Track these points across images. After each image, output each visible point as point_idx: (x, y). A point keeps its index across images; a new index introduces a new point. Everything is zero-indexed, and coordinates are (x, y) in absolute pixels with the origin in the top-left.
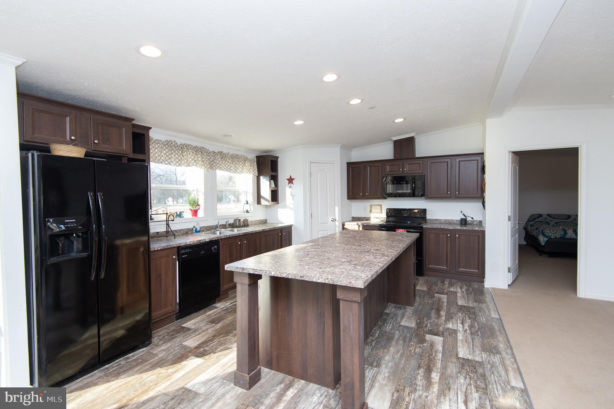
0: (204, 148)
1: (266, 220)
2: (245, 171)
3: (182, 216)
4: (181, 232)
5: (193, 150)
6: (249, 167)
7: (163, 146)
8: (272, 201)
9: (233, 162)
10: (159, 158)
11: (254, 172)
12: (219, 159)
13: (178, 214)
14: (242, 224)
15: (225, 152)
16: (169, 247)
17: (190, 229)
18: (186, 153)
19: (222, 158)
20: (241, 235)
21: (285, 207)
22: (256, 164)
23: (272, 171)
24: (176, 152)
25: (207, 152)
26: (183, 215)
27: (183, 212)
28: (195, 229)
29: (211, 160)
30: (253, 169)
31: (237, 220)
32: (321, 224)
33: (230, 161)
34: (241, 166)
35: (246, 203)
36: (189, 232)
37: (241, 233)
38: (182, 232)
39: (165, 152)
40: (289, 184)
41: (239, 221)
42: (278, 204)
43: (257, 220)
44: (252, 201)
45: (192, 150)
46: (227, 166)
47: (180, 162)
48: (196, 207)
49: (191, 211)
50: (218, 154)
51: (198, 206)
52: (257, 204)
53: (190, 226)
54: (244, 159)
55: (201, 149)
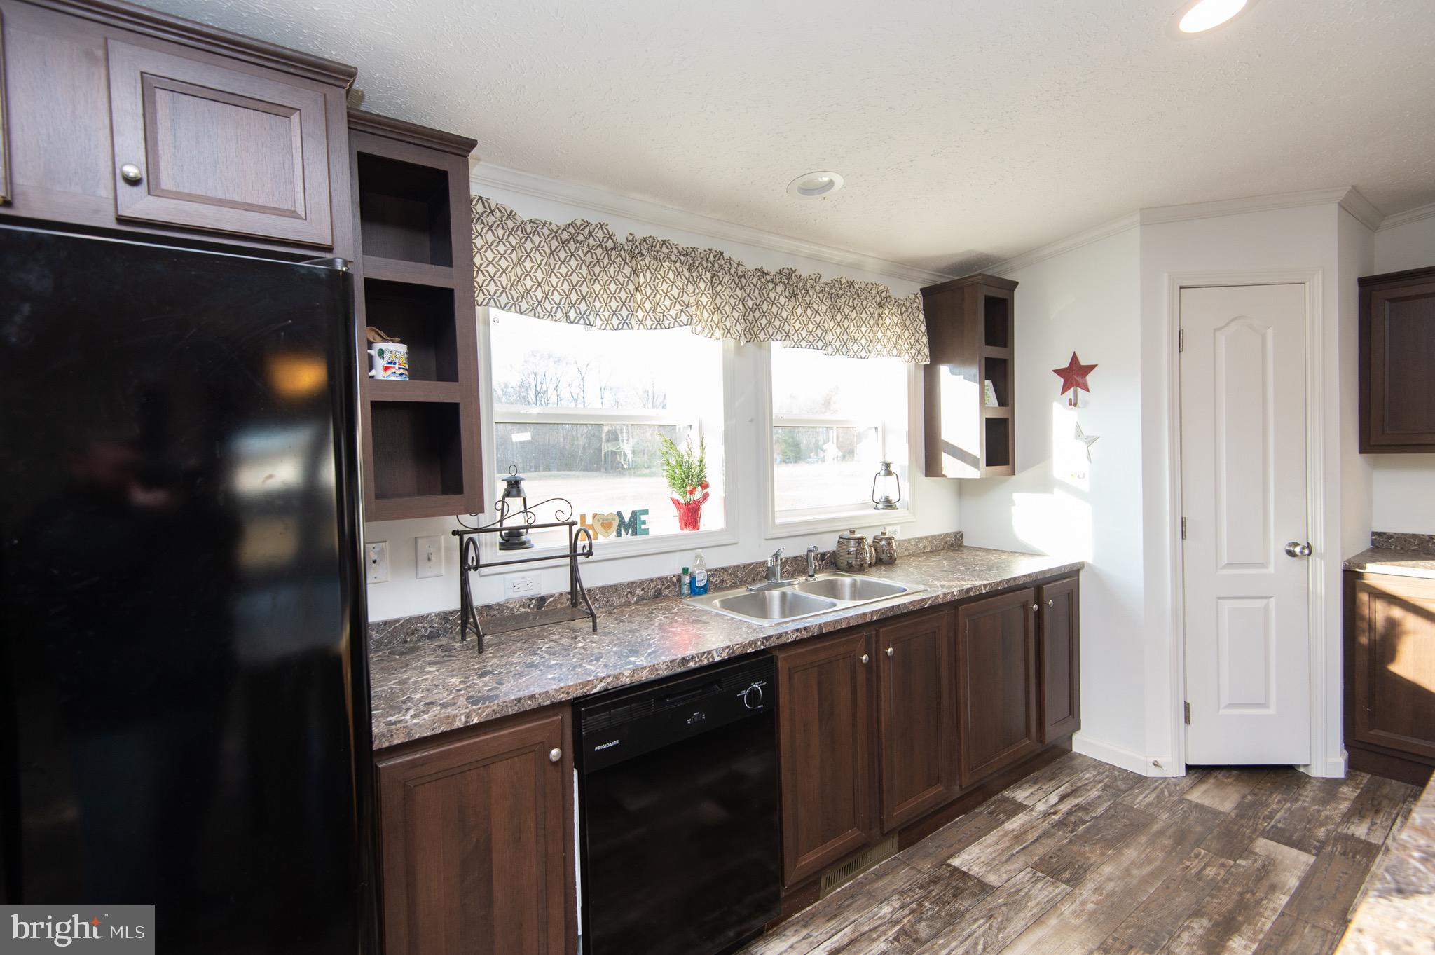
0: (722, 254)
1: (959, 536)
2: (879, 347)
3: (643, 527)
4: (633, 594)
5: (678, 265)
6: (898, 330)
7: (555, 243)
8: (990, 462)
9: (836, 309)
10: (539, 294)
11: (913, 352)
12: (782, 300)
13: (627, 518)
14: (871, 557)
15: (805, 270)
16: (530, 705)
17: (671, 581)
18: (648, 275)
19: (794, 295)
20: (872, 623)
21: (1045, 485)
22: (922, 317)
23: (988, 343)
24: (612, 270)
25: (733, 270)
26: (644, 522)
27: (646, 512)
28: (687, 579)
29: (750, 303)
30: (913, 341)
31: (852, 542)
32: (1230, 565)
33: (824, 308)
34: (864, 329)
35: (883, 473)
36: (666, 592)
37: (872, 613)
38: (639, 591)
39: (564, 270)
40: (1065, 389)
41: (859, 543)
42: (1014, 474)
43: (926, 538)
44: (906, 463)
45: (675, 262)
46: (810, 326)
47: (624, 313)
48: (691, 492)
49: (678, 508)
50: (777, 280)
51: (700, 488)
52: (927, 475)
53: (669, 567)
54: (878, 299)
55: (711, 258)
